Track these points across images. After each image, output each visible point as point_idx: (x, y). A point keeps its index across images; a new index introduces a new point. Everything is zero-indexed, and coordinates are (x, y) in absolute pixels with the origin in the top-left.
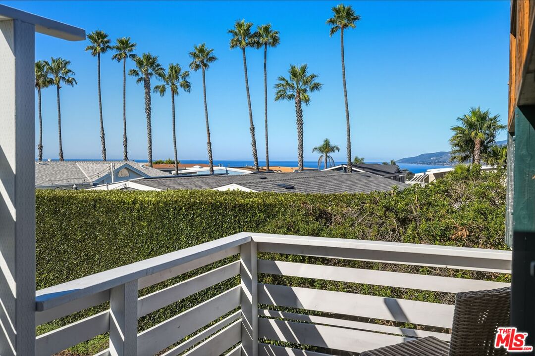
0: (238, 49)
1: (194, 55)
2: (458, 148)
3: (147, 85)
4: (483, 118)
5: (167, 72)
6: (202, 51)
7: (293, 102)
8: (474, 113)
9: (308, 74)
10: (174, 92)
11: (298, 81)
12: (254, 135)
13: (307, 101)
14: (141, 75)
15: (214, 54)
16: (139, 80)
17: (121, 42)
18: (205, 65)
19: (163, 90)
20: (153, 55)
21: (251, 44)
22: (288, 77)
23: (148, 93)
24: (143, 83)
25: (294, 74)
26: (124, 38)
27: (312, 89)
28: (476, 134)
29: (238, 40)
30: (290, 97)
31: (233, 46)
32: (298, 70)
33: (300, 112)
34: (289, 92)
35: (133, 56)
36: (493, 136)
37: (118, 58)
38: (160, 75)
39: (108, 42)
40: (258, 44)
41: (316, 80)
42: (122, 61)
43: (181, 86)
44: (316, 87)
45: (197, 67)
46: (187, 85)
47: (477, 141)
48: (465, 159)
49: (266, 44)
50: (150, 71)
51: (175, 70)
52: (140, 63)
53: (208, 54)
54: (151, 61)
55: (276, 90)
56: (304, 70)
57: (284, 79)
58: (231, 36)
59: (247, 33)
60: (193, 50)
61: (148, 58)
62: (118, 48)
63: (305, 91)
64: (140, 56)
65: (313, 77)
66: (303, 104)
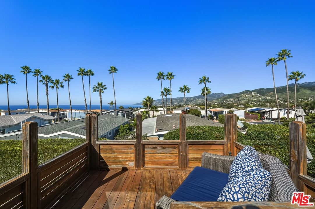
0: (80, 76)
1: (65, 76)
2: (144, 106)
3: (47, 85)
4: (149, 98)
5: (54, 82)
6: (68, 75)
7: (99, 92)
8: (148, 97)
9: (103, 85)
10: (57, 88)
11: (100, 86)
12: (86, 102)
13: (103, 92)
14: (44, 82)
15: (72, 77)
16: (44, 83)
17: (36, 70)
18: (69, 80)
19: (53, 87)
20: (49, 76)
21: (85, 75)
22: (97, 85)
23: (47, 88)
24: (45, 84)
25: (99, 84)
26: (37, 69)
27: (104, 89)
28: (148, 103)
29: (80, 73)
30: (98, 91)
31: (78, 75)
32: (100, 83)
33: (101, 96)
34: (97, 90)
35: (42, 75)
36: (152, 103)
37: (35, 75)
38: (52, 82)
39: (30, 70)
40: (87, 75)
41: (105, 87)
42: (37, 77)
43: (60, 86)
44: (106, 88)
45: (66, 81)
46: (62, 86)
47: (148, 104)
48: (146, 108)
49: (90, 75)
50: (48, 81)
51: (58, 82)
52: (44, 78)
53: (70, 77)
54: (48, 78)
55: (93, 89)
56: (102, 83)
57: (95, 86)
58: (78, 72)
59: (83, 71)
60: (64, 75)
61: (47, 76)
62: (35, 72)
63: (102, 89)
64: (44, 76)
65: (105, 85)
66: (101, 93)
